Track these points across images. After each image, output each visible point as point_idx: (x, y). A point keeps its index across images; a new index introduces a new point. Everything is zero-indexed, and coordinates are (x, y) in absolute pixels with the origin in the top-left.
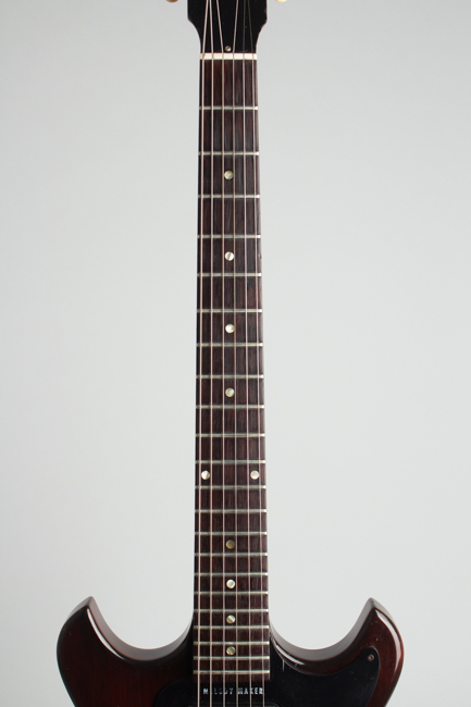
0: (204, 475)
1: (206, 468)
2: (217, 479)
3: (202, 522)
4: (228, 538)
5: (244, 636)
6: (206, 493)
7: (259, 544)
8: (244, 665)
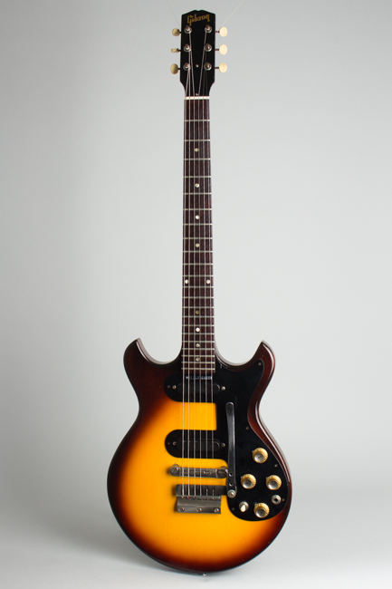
1: (187, 278)
2: (192, 284)
3: (186, 302)
4: (197, 309)
5: (203, 353)
6: (187, 290)
7: (210, 312)
8: (203, 366)
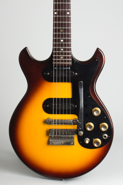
0: (56, 13)
1: (56, 11)
2: (59, 14)
3: (55, 25)
4: (61, 29)
5: (65, 54)
6: (56, 18)
7: (69, 31)
8: (65, 61)
